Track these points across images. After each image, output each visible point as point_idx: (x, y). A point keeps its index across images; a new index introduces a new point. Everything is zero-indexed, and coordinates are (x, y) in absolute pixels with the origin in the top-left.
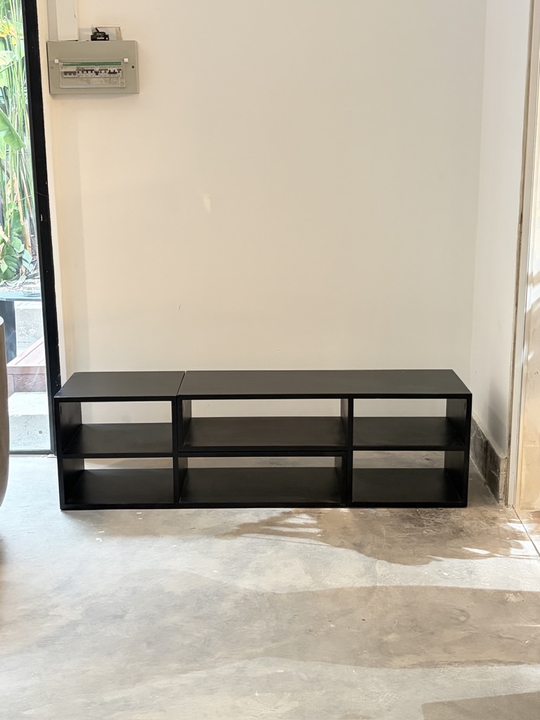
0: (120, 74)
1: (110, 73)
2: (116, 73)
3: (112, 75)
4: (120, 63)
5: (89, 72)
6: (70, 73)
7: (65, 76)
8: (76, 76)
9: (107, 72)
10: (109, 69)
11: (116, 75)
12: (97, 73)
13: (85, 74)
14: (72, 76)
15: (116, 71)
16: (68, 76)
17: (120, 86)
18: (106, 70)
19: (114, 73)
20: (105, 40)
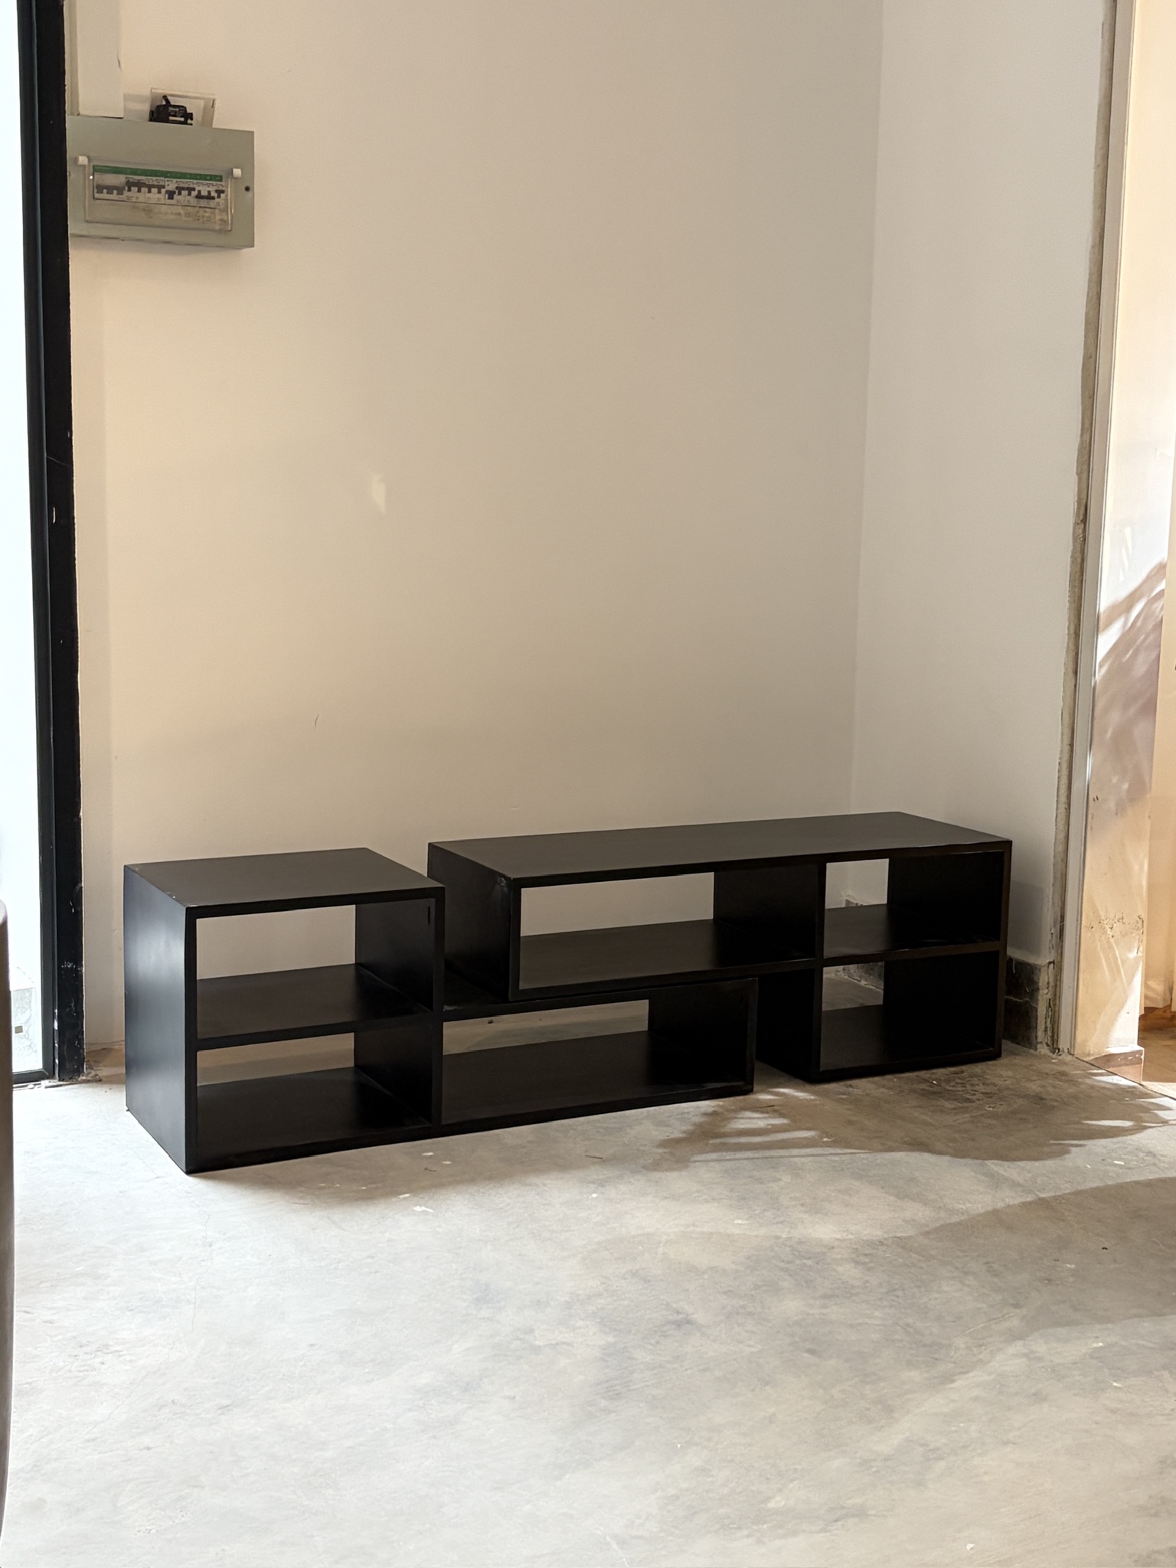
0: (221, 201)
1: (199, 196)
2: (213, 198)
3: (203, 203)
4: (219, 178)
5: (154, 190)
6: (110, 189)
7: (97, 195)
8: (123, 197)
9: (194, 193)
10: (197, 188)
11: (212, 203)
12: (171, 195)
13: (144, 196)
14: (114, 196)
15: (213, 194)
16: (105, 195)
17: (217, 227)
18: (190, 190)
19: (209, 197)
20: (185, 123)
